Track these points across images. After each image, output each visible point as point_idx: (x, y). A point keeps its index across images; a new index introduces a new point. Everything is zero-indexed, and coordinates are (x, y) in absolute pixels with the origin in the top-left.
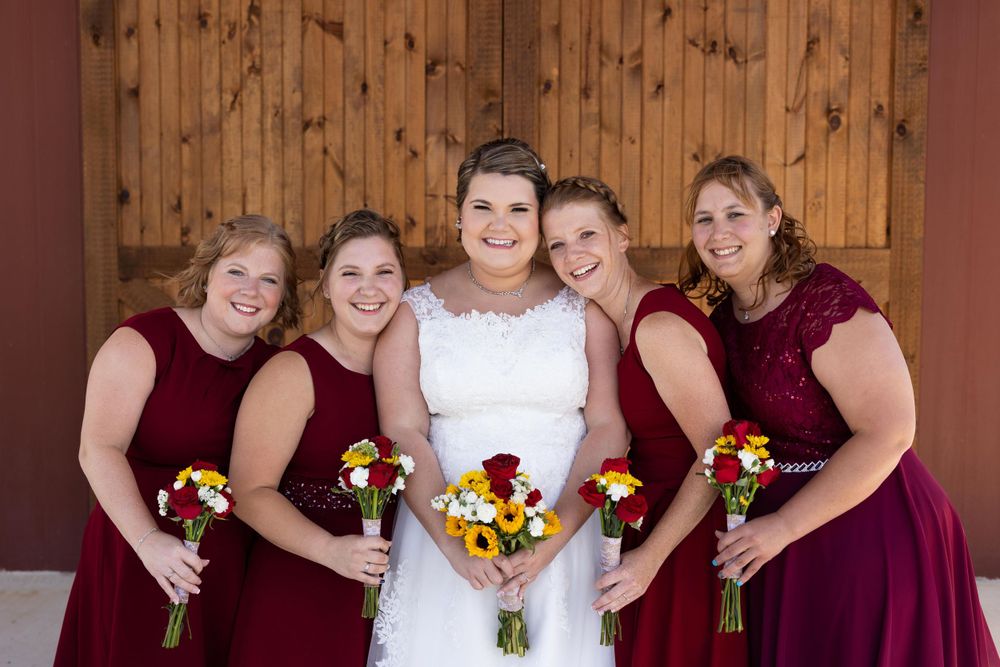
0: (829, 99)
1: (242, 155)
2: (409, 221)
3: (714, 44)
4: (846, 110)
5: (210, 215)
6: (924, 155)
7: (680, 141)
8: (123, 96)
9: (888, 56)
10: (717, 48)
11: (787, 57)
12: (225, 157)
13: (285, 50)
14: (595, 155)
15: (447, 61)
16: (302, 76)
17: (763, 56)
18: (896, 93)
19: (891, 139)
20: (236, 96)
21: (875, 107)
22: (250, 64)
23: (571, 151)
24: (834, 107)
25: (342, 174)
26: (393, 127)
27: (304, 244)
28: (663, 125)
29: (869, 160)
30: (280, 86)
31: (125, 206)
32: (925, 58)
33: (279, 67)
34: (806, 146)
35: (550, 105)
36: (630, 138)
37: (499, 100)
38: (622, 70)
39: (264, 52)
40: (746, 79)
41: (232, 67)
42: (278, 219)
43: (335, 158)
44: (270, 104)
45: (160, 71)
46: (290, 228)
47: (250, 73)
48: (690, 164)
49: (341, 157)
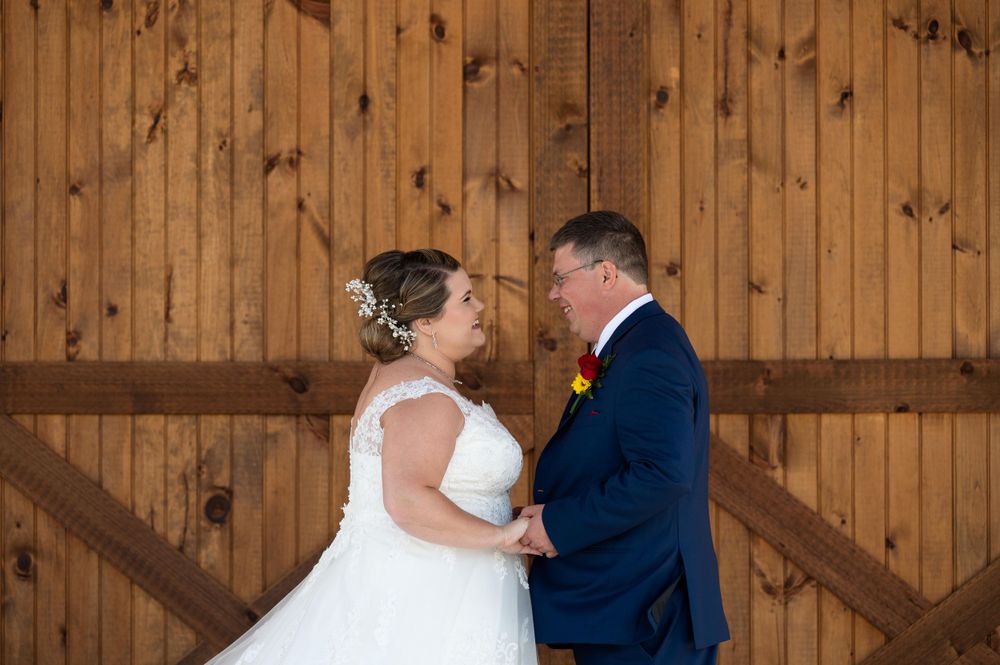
1: (166, 213)
3: (934, 25)
5: (113, 310)
7: (880, 184)
10: (939, 32)
12: (138, 217)
13: (237, 42)
14: (740, 208)
15: (497, 59)
16: (263, 85)
20: (157, 119)
22: (180, 67)
23: (702, 202)
25: (327, 242)
26: (411, 165)
27: (264, 358)
28: (852, 157)
30: (228, 102)
33: (228, 72)
35: (665, 127)
36: (799, 180)
37: (583, 120)
38: (783, 68)
39: (204, 47)
40: (987, 80)
42: (224, 316)
43: (317, 216)
44: (211, 131)
45: (36, 79)
46: (242, 330)
47: (180, 82)
48: (897, 221)
49: (326, 214)
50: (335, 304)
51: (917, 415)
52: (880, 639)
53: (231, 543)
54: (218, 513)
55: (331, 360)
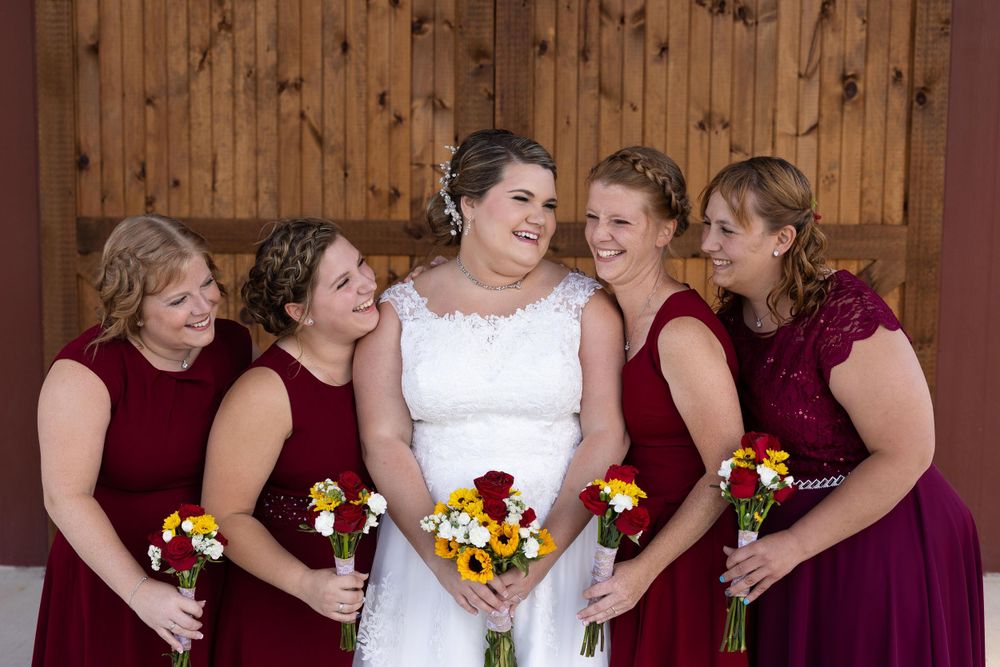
0: (844, 64)
1: (212, 119)
2: (392, 192)
3: (722, 4)
4: (862, 77)
5: (177, 183)
6: (944, 125)
7: (684, 107)
8: (82, 53)
9: (907, 18)
10: (726, 8)
11: (801, 19)
12: (193, 121)
14: (593, 122)
15: (434, 19)
16: (277, 33)
17: (775, 18)
18: (916, 59)
19: (910, 109)
20: (205, 55)
21: (893, 74)
22: (220, 20)
23: (568, 118)
24: (849, 73)
25: (320, 140)
26: (376, 90)
28: (667, 91)
29: (886, 129)
30: (253, 44)
31: (84, 173)
32: (947, 22)
33: (252, 24)
34: (820, 115)
35: (545, 67)
36: (632, 105)
37: (491, 62)
38: (623, 33)
39: (236, 7)
40: (756, 41)
41: (200, 22)
42: (251, 188)
43: (313, 122)
44: (242, 64)
45: (122, 26)
46: (264, 198)
47: (220, 29)
48: (695, 133)
49: (319, 121)
50: (326, 182)
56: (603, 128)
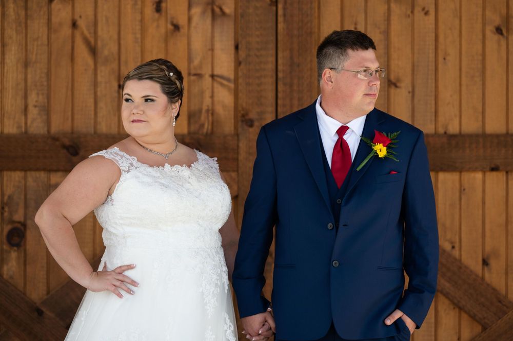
7: (480, 13)
14: (382, 28)
23: (356, 24)
25: (93, 51)
27: (49, 131)
36: (423, 9)
42: (20, 102)
43: (86, 32)
46: (33, 112)
48: (492, 38)
49: (92, 31)
50: (99, 94)
51: (505, 173)
52: (478, 329)
53: (25, 261)
54: (16, 240)
55: (95, 133)
56: (393, 34)
